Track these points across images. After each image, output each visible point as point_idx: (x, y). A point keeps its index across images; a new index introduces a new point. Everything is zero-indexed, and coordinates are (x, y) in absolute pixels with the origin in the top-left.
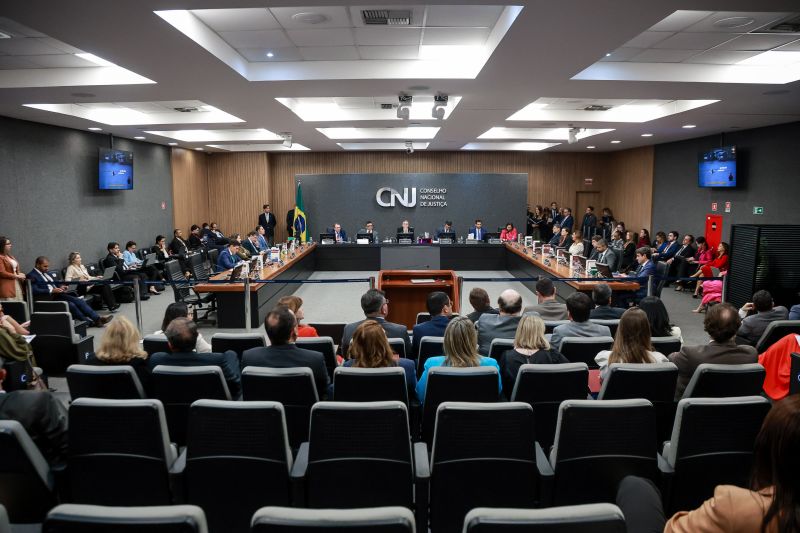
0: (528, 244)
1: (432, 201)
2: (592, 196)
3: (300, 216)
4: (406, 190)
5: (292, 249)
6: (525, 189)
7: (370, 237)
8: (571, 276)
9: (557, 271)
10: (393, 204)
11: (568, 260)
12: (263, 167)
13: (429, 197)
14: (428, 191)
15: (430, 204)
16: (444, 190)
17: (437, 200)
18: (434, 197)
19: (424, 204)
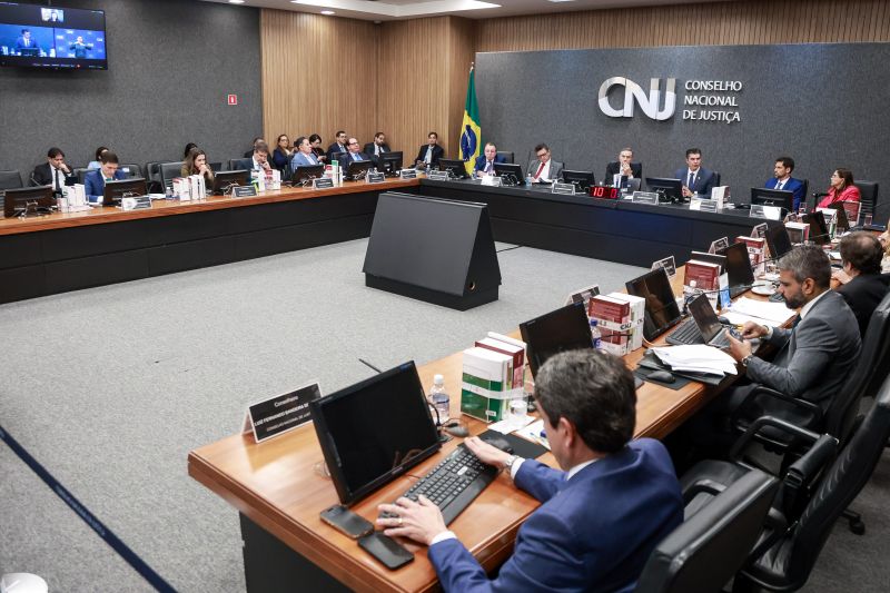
1: (708, 108)
3: (469, 128)
4: (654, 82)
13: (703, 100)
14: (701, 84)
15: (703, 114)
16: (738, 85)
17: (719, 107)
18: (712, 100)
19: (691, 114)
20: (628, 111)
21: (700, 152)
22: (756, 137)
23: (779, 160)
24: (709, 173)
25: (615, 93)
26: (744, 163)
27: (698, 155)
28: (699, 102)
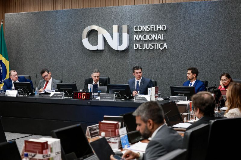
4: (115, 28)
13: (145, 37)
14: (143, 27)
15: (145, 46)
16: (164, 27)
17: (154, 40)
18: (150, 37)
19: (139, 46)
20: (100, 46)
21: (141, 68)
22: (178, 57)
23: (189, 69)
24: (148, 80)
25: (92, 35)
26: (173, 74)
27: (140, 71)
28: (142, 38)
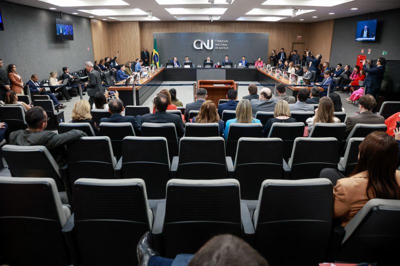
0: (268, 68)
1: (221, 46)
2: (300, 45)
3: (156, 54)
4: (208, 41)
5: (153, 70)
6: (268, 41)
7: (191, 64)
8: (290, 84)
9: (283, 81)
10: (202, 48)
11: (289, 76)
12: (137, 28)
13: (220, 44)
14: (219, 41)
15: (220, 48)
16: (227, 41)
17: (223, 46)
19: (217, 48)
22: (232, 52)
23: (243, 57)
25: (198, 43)
27: (227, 57)
